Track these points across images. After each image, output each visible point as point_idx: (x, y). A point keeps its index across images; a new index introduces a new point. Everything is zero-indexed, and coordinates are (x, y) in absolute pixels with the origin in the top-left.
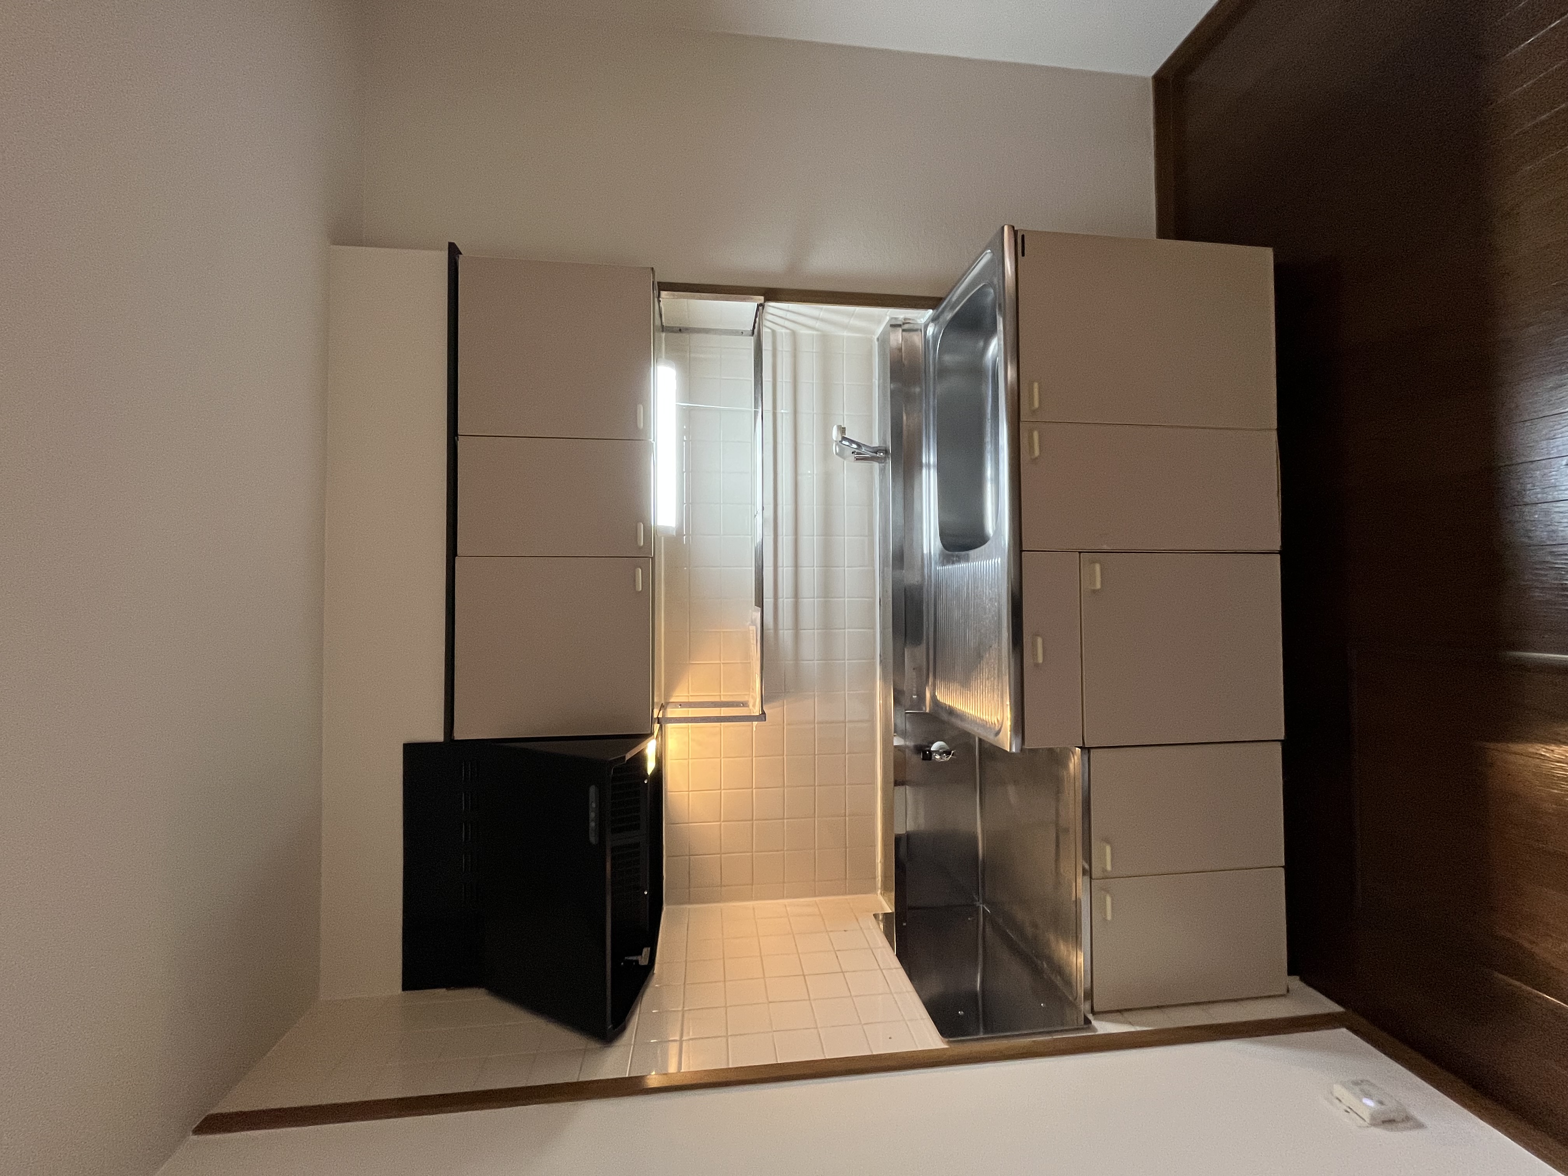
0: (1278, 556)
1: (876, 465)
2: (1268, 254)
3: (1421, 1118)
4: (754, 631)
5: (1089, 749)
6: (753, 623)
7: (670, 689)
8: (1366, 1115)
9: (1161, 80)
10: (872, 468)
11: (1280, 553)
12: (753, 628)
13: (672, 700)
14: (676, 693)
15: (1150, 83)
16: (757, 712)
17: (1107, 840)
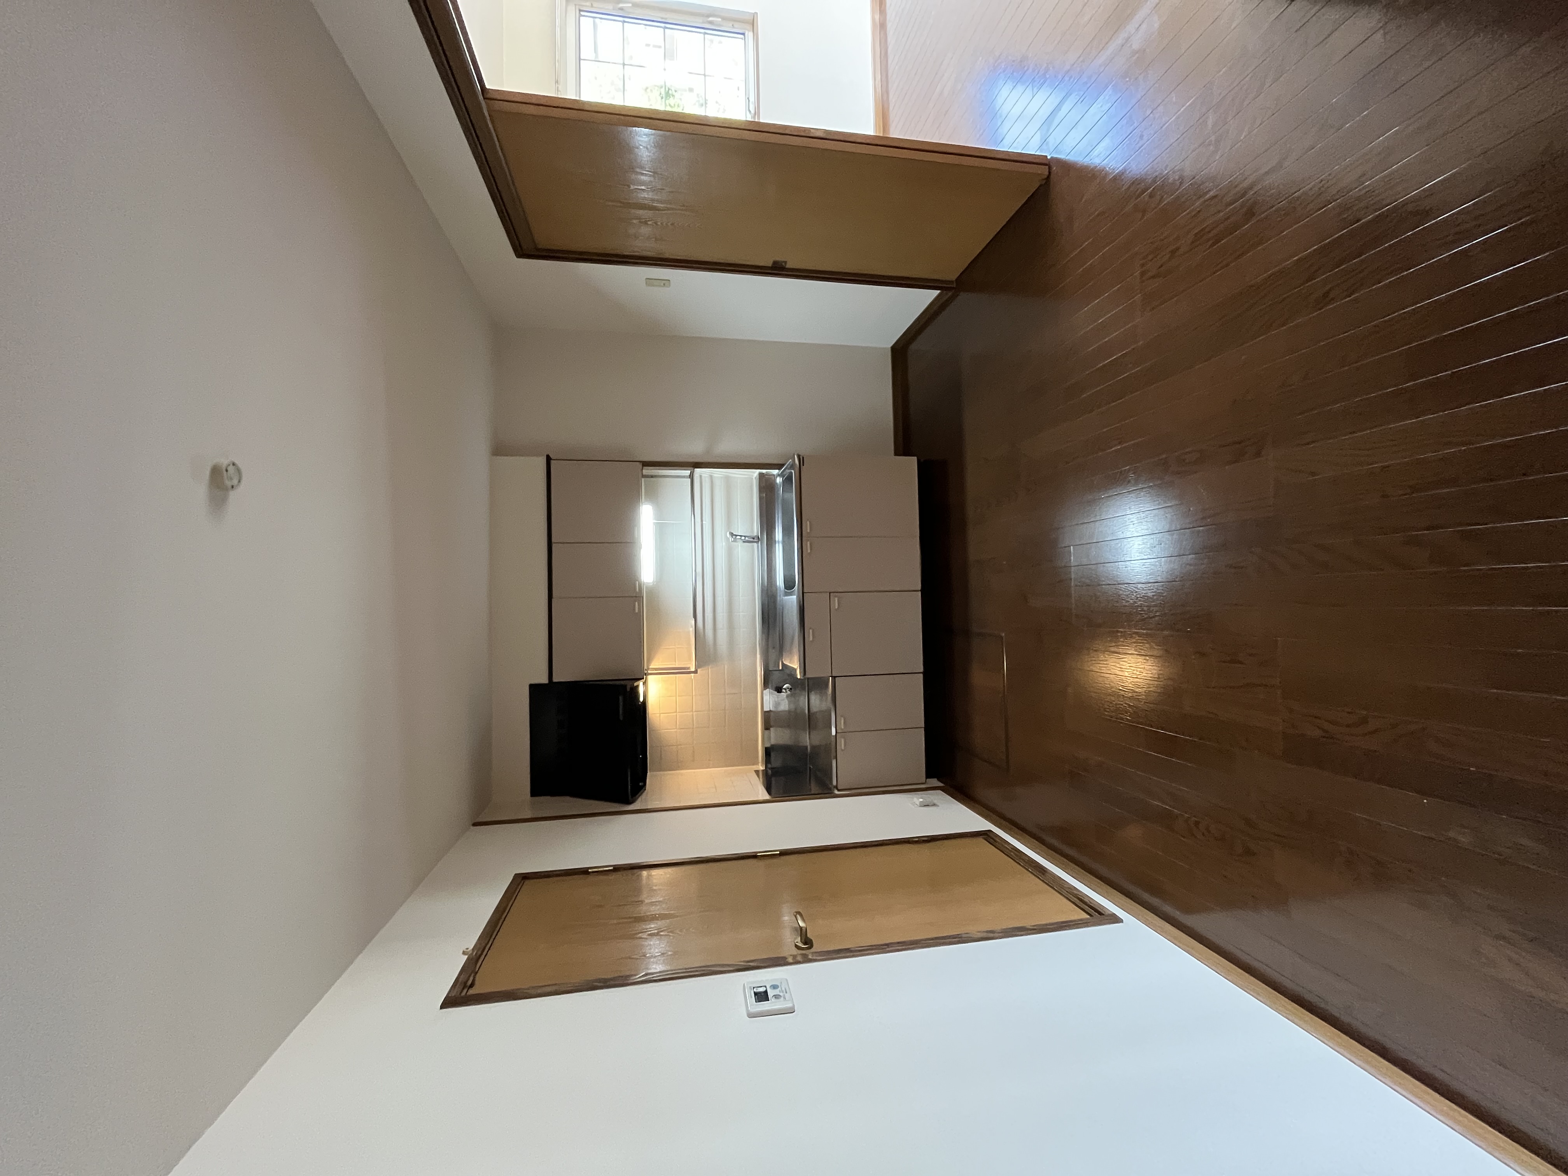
0: (920, 592)
1: (755, 544)
2: (915, 458)
3: (938, 804)
4: (692, 630)
5: (835, 677)
6: (692, 627)
7: (649, 662)
8: (918, 804)
9: (893, 349)
10: (753, 546)
11: (921, 590)
12: (691, 629)
13: (650, 667)
14: (652, 664)
15: (890, 350)
16: (693, 669)
17: (842, 716)
